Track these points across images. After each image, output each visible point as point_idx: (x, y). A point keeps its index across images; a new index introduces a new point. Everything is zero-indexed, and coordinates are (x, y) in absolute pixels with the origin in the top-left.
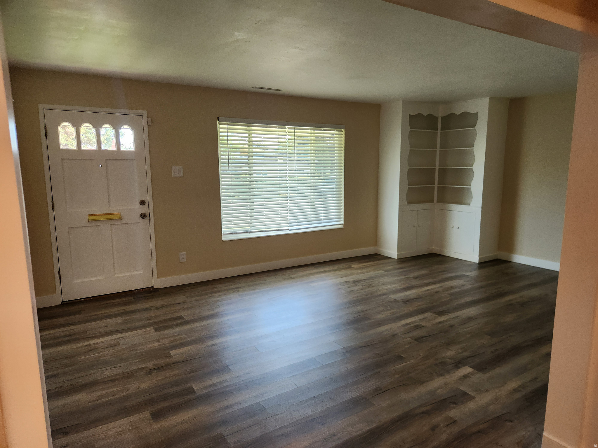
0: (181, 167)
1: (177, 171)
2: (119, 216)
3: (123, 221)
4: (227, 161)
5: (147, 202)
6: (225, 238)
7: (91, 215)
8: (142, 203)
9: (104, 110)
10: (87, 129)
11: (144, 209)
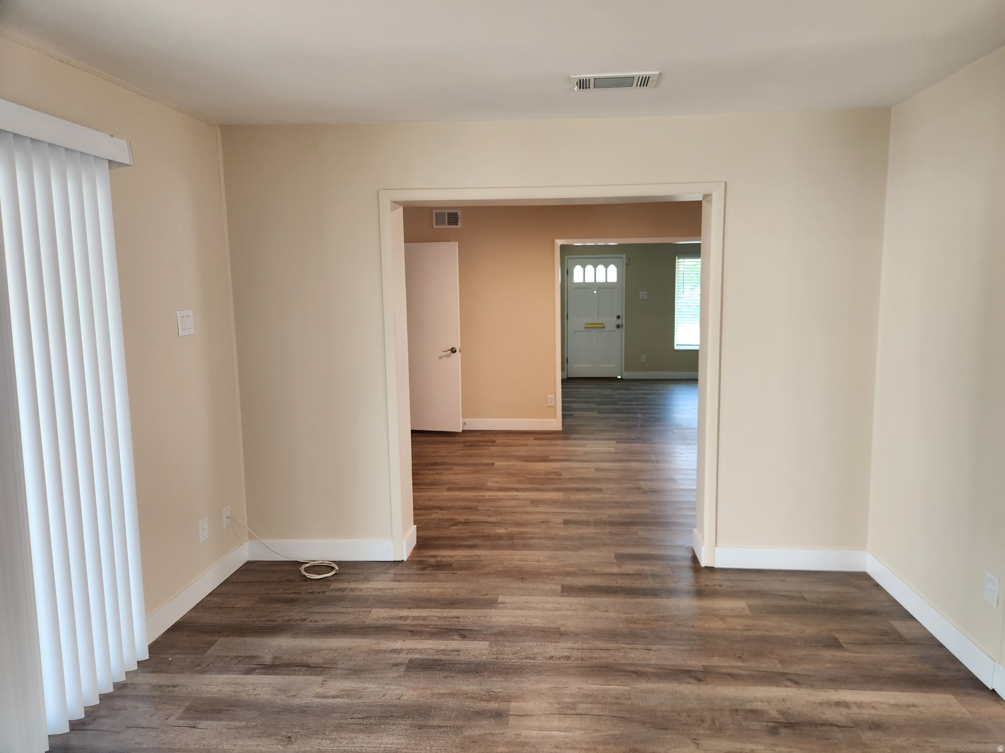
0: (646, 292)
1: (643, 295)
2: (602, 326)
3: (606, 329)
4: (682, 278)
5: (621, 317)
6: (676, 348)
7: (586, 324)
8: (618, 317)
9: (601, 256)
10: (590, 268)
11: (619, 322)
